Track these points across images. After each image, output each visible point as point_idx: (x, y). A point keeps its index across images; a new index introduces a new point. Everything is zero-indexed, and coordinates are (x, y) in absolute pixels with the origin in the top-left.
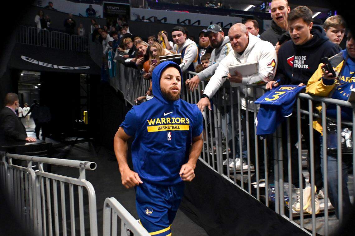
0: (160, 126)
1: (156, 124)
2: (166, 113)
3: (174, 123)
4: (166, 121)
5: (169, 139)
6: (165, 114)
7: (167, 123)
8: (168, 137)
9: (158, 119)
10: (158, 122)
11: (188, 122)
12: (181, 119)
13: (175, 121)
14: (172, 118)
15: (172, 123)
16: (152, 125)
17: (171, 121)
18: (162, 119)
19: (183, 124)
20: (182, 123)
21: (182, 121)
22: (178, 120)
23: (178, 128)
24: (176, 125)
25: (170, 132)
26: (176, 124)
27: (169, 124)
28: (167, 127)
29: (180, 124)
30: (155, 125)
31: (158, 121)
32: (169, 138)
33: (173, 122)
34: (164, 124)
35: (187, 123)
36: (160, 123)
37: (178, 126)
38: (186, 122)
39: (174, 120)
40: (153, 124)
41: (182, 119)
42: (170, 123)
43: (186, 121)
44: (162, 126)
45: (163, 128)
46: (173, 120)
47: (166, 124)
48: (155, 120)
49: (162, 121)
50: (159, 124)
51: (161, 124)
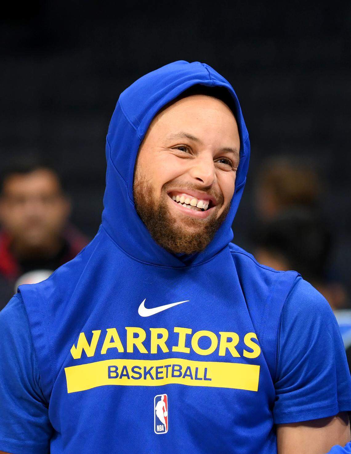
0: (120, 363)
1: (104, 351)
2: (148, 306)
3: (187, 351)
4: (147, 343)
5: (160, 429)
6: (144, 312)
7: (154, 351)
8: (157, 419)
9: (112, 332)
10: (112, 345)
11: (250, 351)
12: (219, 337)
13: (188, 344)
14: (176, 330)
15: (175, 349)
16: (84, 359)
17: (173, 340)
18: (130, 331)
19: (228, 358)
20: (222, 353)
21: (224, 345)
22: (205, 343)
23: (201, 375)
24: (193, 364)
25: (163, 396)
26: (193, 356)
27: (160, 355)
28: (153, 372)
29: (215, 357)
30: (98, 357)
31: (112, 341)
32: (159, 423)
33: (181, 348)
34: (136, 355)
35: (246, 354)
36: (121, 350)
37: (202, 365)
38: (241, 353)
39: (189, 338)
40: (90, 353)
41: (224, 335)
42: (165, 350)
43: (241, 347)
44: (130, 363)
45: (131, 374)
46: (182, 340)
47: (148, 357)
48: (97, 334)
49: (131, 341)
50: (113, 354)
51: (125, 356)
